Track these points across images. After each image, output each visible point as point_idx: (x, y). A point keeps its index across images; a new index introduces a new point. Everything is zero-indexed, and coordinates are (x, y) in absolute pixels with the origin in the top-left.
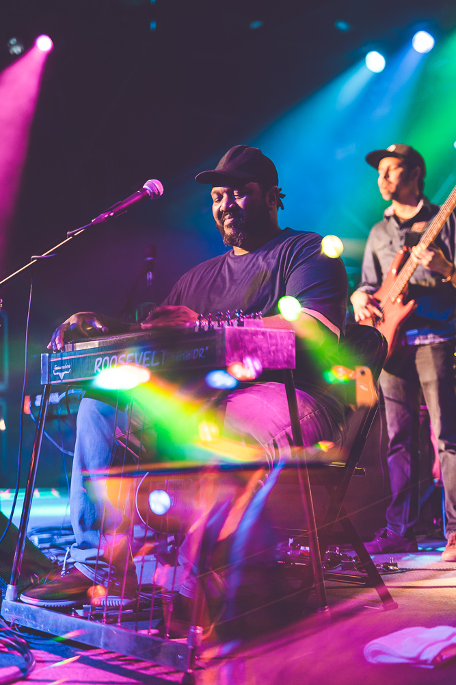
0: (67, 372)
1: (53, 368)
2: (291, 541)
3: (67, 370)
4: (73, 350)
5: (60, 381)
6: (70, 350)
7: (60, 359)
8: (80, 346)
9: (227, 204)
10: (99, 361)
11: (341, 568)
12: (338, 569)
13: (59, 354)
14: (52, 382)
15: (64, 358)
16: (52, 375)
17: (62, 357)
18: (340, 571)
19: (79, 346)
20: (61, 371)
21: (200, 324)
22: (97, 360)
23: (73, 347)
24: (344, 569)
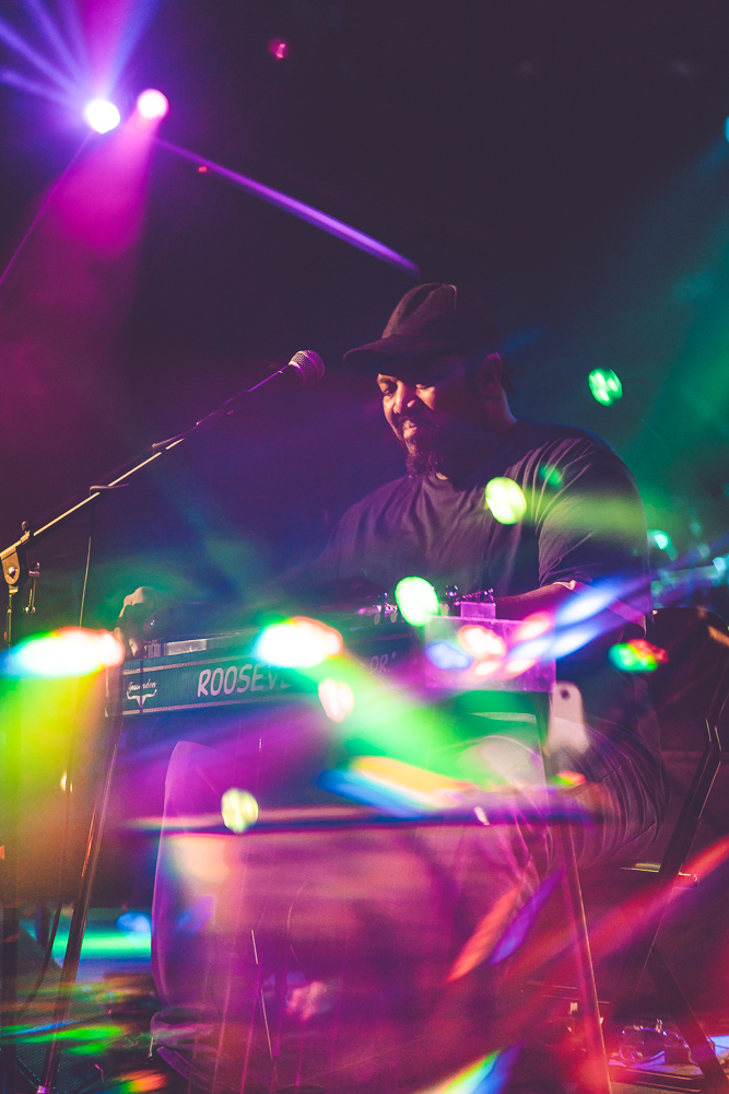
0: (150, 696)
1: (127, 686)
2: (574, 1006)
3: (150, 691)
4: (162, 654)
5: (138, 712)
6: (157, 654)
7: (138, 671)
8: (175, 648)
9: (404, 403)
10: (205, 676)
11: (663, 1059)
12: (658, 1061)
13: (137, 662)
14: (125, 713)
15: (145, 670)
16: (124, 700)
17: (142, 667)
18: (663, 1064)
19: (173, 648)
20: (141, 692)
21: (383, 609)
22: (202, 674)
23: (163, 650)
24: (669, 1062)
